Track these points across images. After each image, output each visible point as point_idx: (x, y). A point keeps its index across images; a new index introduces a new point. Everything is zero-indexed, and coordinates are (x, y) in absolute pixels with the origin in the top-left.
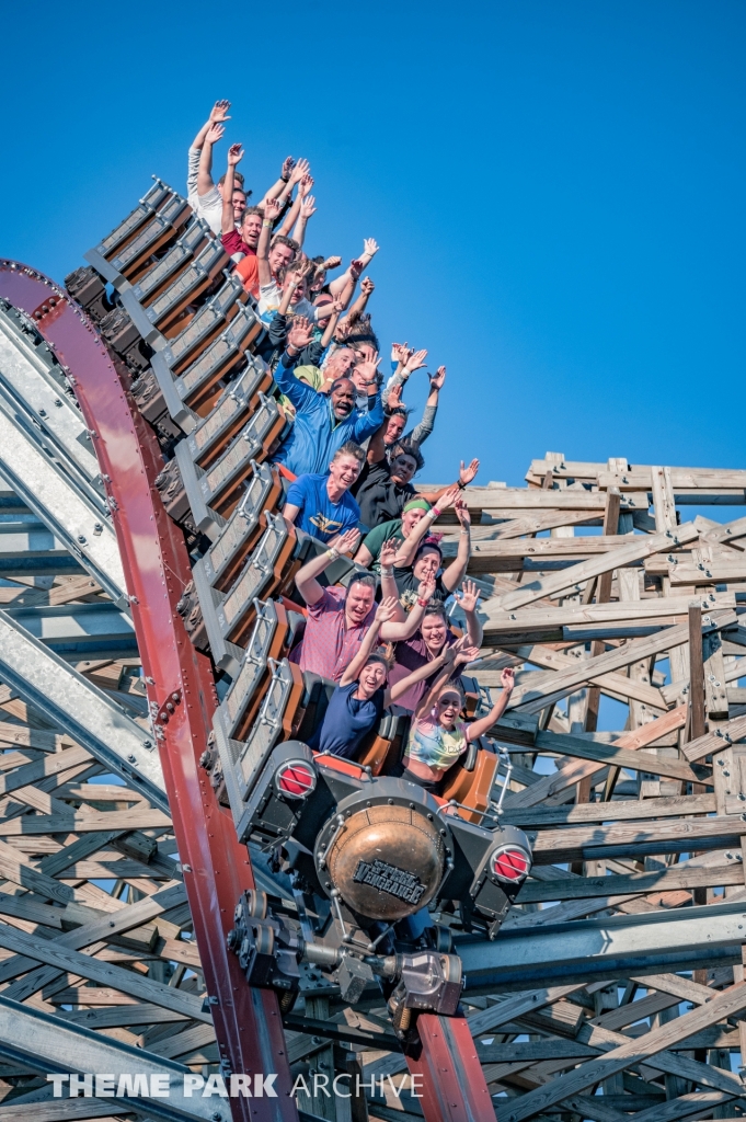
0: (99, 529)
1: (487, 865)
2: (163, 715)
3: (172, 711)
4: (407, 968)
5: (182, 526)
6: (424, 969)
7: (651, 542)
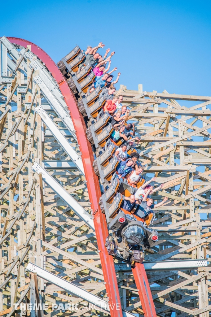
0: (78, 158)
1: (151, 237)
2: (94, 214)
3: (96, 213)
4: (135, 253)
5: (98, 176)
6: (137, 254)
7: (178, 139)
